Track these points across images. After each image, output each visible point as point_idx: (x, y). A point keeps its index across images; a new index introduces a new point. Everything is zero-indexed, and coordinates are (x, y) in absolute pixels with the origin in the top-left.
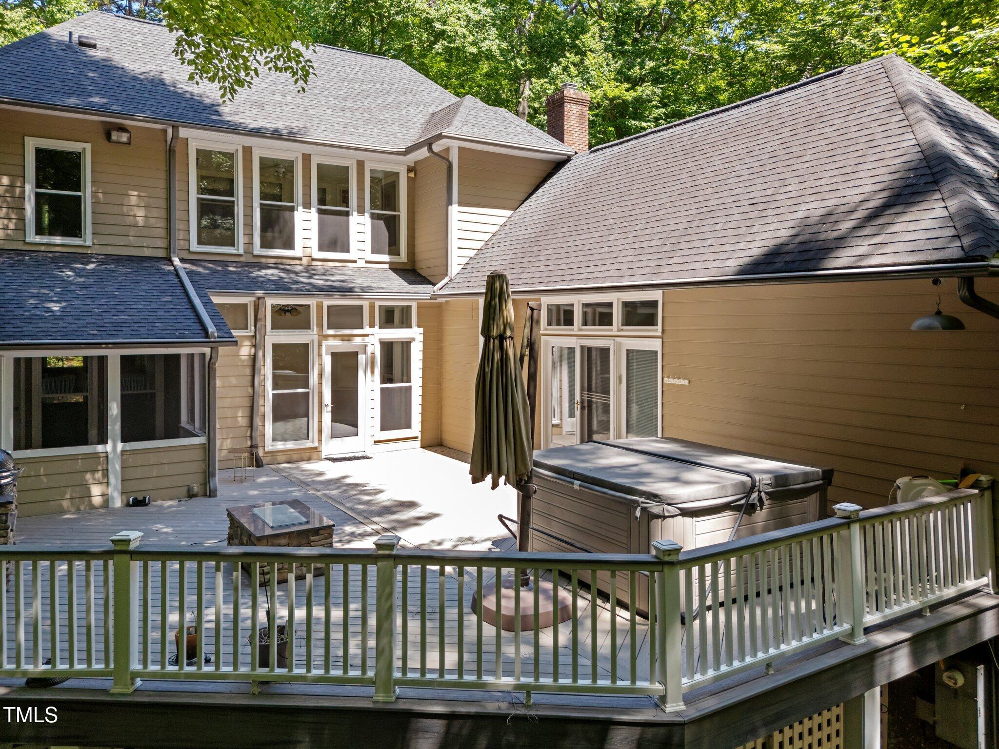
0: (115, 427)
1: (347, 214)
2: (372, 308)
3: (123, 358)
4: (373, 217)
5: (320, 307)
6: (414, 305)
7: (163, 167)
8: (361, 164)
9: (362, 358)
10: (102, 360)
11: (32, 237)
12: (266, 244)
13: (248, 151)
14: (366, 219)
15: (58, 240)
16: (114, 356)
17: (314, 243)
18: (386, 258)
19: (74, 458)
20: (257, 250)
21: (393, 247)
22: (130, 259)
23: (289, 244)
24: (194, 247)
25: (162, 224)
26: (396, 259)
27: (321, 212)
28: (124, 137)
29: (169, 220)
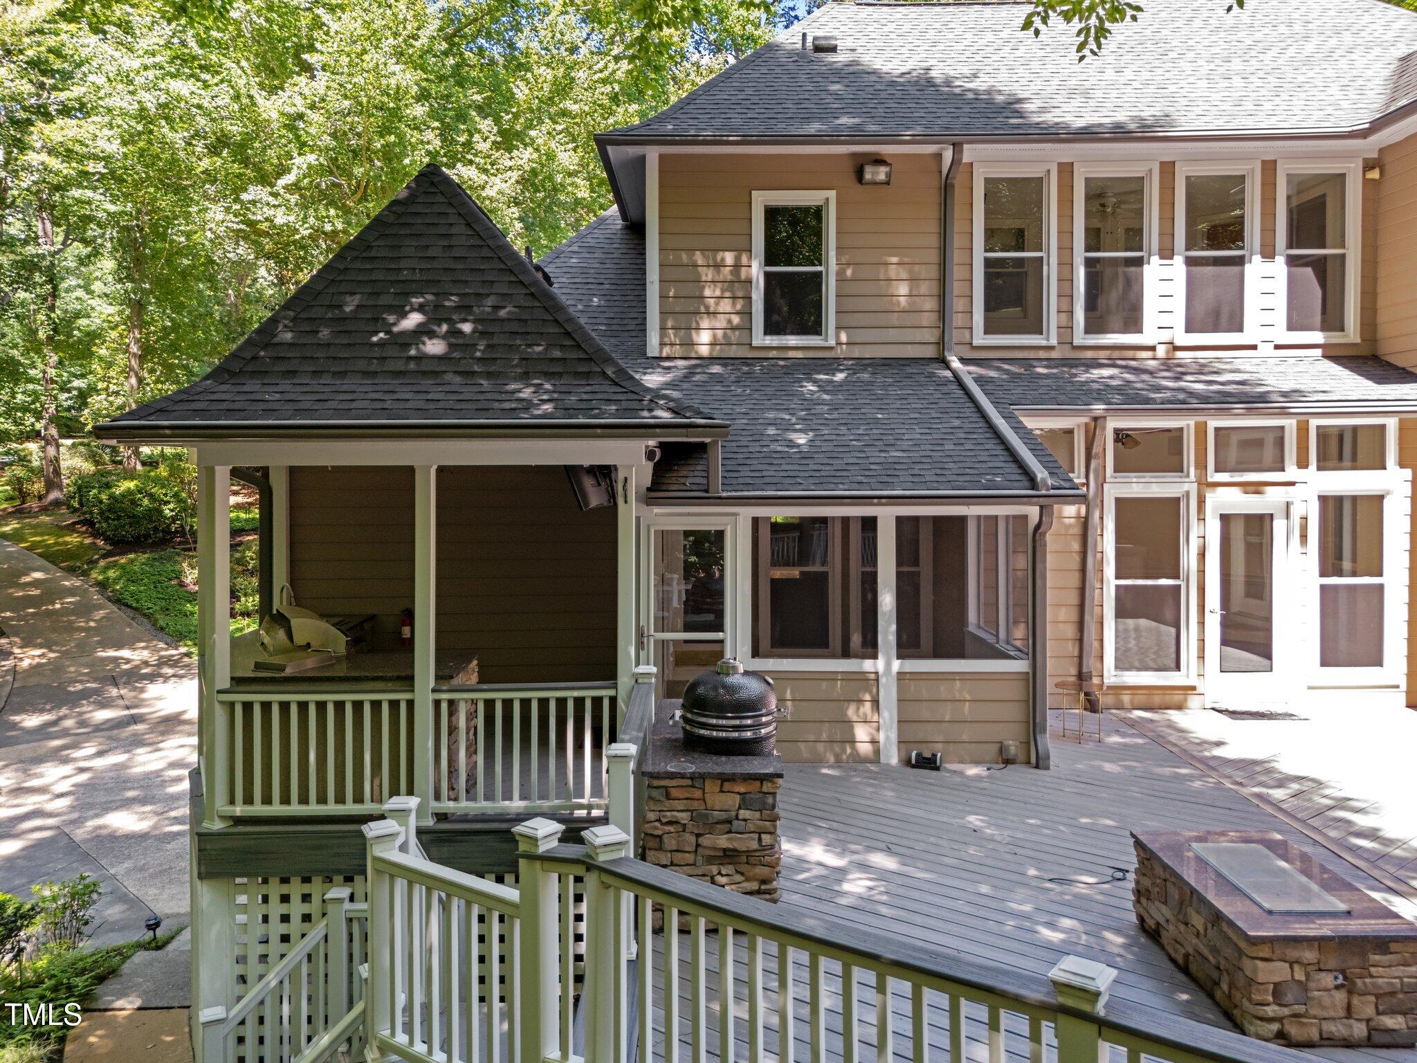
0: (888, 631)
1: (1240, 261)
2: (1303, 430)
3: (900, 520)
4: (1292, 261)
5: (1201, 430)
6: (1392, 424)
7: (933, 213)
8: (1269, 168)
9: (1279, 526)
11: (760, 338)
12: (1094, 326)
13: (1066, 170)
14: (1279, 267)
15: (792, 340)
16: (887, 516)
17: (1179, 319)
18: (1317, 337)
19: (831, 677)
20: (1080, 338)
21: (1331, 319)
22: (887, 363)
23: (1133, 322)
24: (980, 339)
25: (930, 304)
26: (1336, 338)
27: (1190, 262)
28: (881, 173)
29: (943, 297)
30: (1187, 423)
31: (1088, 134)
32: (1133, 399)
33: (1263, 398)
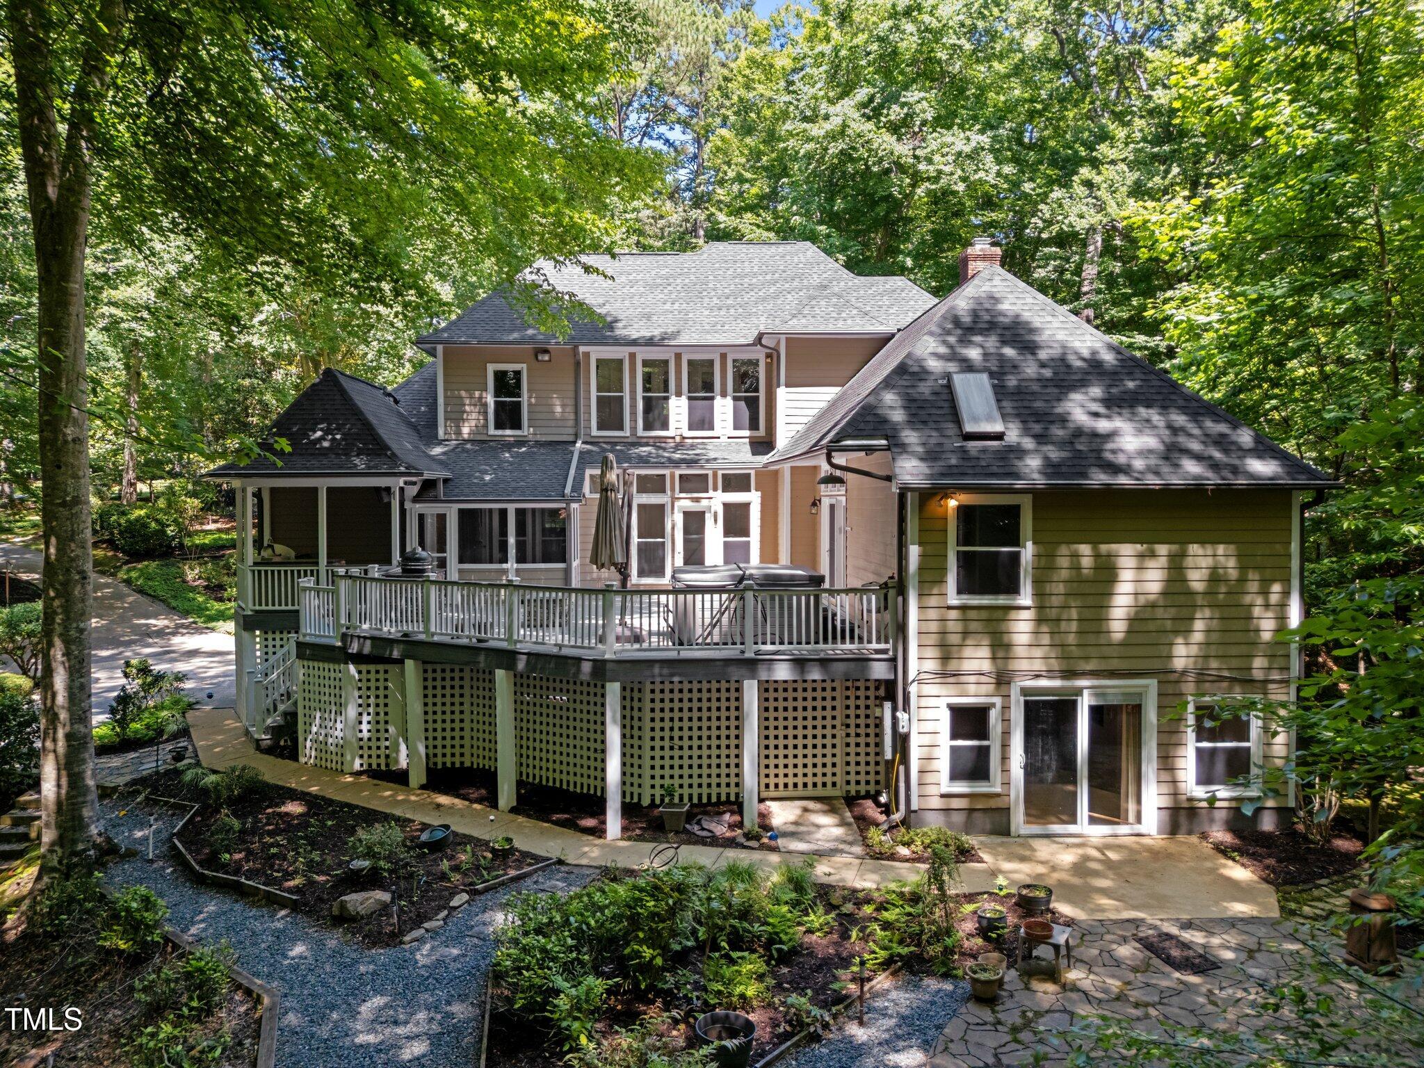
0: (512, 552)
1: (712, 398)
2: (715, 475)
3: (519, 509)
4: (735, 399)
5: (672, 476)
6: (753, 472)
7: (572, 375)
8: (723, 357)
9: (707, 515)
10: (503, 513)
11: (492, 431)
12: (648, 427)
13: (632, 356)
14: (729, 401)
15: (508, 432)
16: (511, 508)
17: (685, 424)
18: (747, 433)
19: (490, 571)
20: (640, 432)
21: (754, 425)
22: (551, 443)
23: (665, 426)
24: (595, 432)
25: (572, 416)
26: (756, 433)
27: (690, 398)
28: (546, 358)
29: (576, 413)
30: (666, 472)
31: (634, 343)
32: (643, 461)
33: (696, 462)
